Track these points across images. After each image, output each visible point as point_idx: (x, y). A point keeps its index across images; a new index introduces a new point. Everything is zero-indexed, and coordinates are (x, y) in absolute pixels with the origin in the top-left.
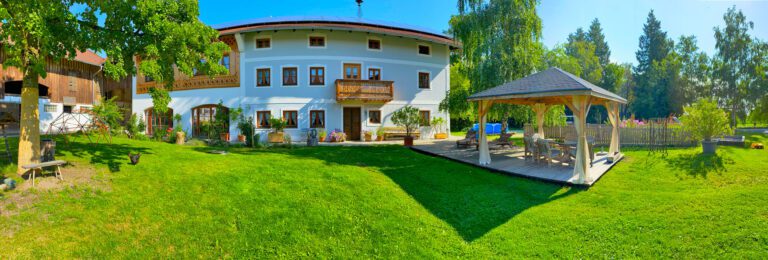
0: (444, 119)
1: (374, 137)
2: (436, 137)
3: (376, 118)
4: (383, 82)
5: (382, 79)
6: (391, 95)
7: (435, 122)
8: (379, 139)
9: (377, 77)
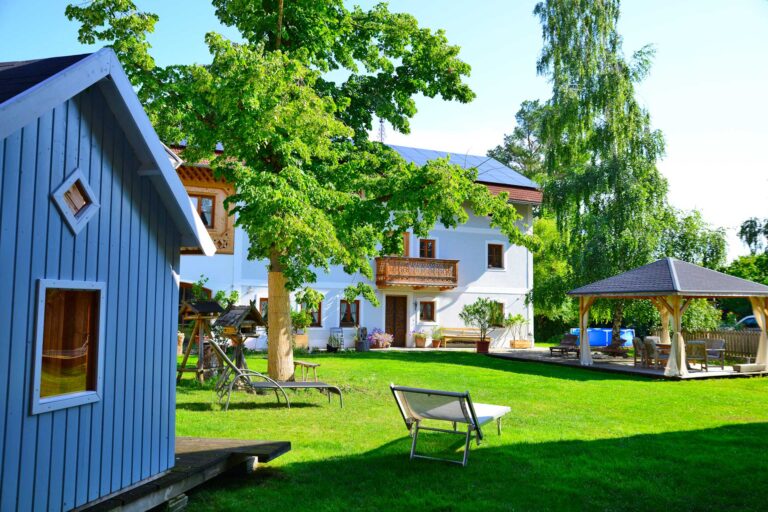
0: (524, 317)
1: (429, 342)
2: (512, 345)
3: (428, 313)
4: (440, 261)
5: (438, 256)
6: (455, 280)
7: (511, 322)
8: (435, 344)
9: (431, 254)
